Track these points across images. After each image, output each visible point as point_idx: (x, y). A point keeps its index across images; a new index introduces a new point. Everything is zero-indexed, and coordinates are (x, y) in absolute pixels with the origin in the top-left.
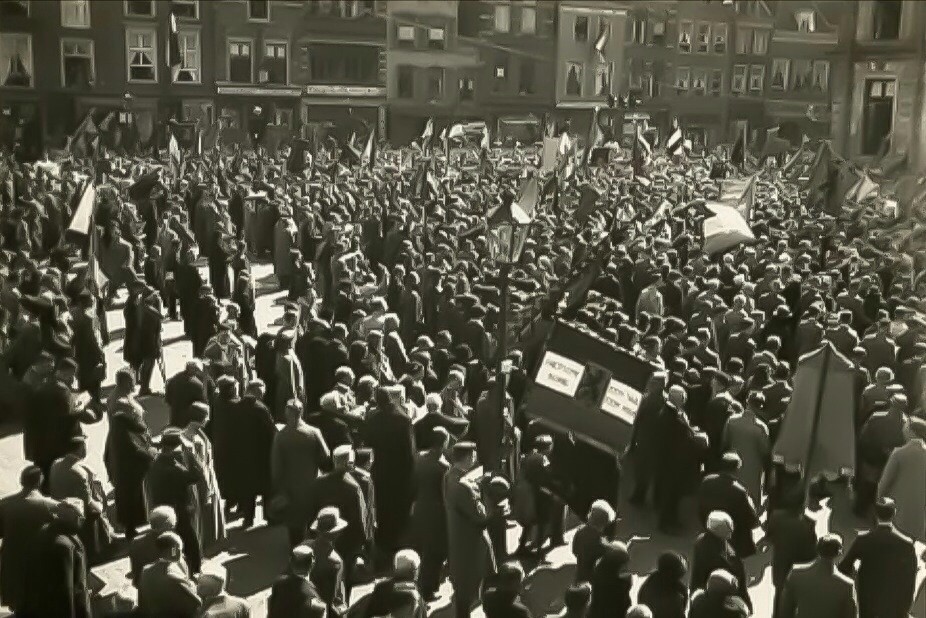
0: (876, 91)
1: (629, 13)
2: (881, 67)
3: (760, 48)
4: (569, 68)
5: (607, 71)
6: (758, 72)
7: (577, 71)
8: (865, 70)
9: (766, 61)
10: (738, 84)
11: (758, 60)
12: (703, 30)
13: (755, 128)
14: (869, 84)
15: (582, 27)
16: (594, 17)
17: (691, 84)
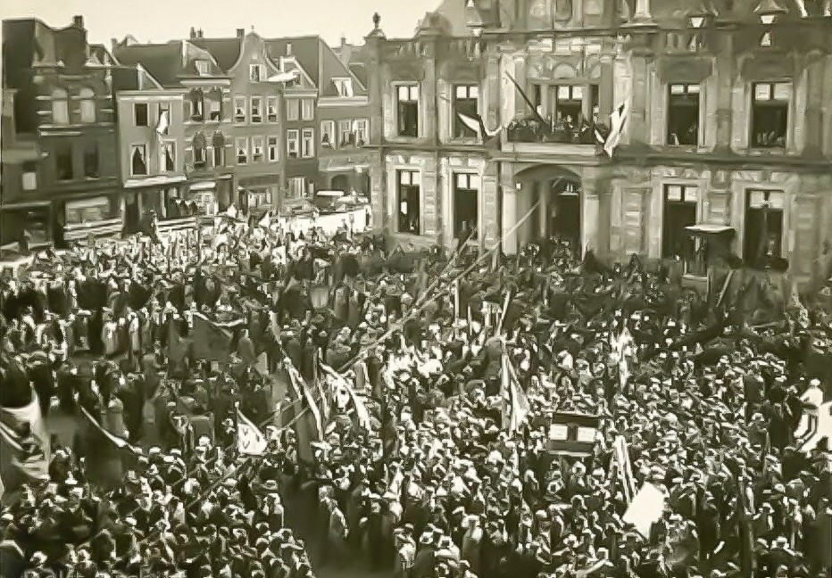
0: (405, 180)
1: (186, 96)
2: (407, 161)
3: (308, 115)
4: (134, 150)
5: (170, 149)
6: (308, 134)
7: (141, 152)
8: (394, 162)
9: (314, 124)
10: (292, 146)
11: (307, 124)
12: (255, 102)
13: (311, 182)
14: (399, 173)
15: (141, 113)
16: (153, 103)
17: (250, 151)
